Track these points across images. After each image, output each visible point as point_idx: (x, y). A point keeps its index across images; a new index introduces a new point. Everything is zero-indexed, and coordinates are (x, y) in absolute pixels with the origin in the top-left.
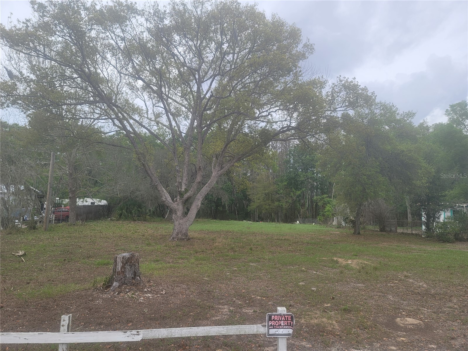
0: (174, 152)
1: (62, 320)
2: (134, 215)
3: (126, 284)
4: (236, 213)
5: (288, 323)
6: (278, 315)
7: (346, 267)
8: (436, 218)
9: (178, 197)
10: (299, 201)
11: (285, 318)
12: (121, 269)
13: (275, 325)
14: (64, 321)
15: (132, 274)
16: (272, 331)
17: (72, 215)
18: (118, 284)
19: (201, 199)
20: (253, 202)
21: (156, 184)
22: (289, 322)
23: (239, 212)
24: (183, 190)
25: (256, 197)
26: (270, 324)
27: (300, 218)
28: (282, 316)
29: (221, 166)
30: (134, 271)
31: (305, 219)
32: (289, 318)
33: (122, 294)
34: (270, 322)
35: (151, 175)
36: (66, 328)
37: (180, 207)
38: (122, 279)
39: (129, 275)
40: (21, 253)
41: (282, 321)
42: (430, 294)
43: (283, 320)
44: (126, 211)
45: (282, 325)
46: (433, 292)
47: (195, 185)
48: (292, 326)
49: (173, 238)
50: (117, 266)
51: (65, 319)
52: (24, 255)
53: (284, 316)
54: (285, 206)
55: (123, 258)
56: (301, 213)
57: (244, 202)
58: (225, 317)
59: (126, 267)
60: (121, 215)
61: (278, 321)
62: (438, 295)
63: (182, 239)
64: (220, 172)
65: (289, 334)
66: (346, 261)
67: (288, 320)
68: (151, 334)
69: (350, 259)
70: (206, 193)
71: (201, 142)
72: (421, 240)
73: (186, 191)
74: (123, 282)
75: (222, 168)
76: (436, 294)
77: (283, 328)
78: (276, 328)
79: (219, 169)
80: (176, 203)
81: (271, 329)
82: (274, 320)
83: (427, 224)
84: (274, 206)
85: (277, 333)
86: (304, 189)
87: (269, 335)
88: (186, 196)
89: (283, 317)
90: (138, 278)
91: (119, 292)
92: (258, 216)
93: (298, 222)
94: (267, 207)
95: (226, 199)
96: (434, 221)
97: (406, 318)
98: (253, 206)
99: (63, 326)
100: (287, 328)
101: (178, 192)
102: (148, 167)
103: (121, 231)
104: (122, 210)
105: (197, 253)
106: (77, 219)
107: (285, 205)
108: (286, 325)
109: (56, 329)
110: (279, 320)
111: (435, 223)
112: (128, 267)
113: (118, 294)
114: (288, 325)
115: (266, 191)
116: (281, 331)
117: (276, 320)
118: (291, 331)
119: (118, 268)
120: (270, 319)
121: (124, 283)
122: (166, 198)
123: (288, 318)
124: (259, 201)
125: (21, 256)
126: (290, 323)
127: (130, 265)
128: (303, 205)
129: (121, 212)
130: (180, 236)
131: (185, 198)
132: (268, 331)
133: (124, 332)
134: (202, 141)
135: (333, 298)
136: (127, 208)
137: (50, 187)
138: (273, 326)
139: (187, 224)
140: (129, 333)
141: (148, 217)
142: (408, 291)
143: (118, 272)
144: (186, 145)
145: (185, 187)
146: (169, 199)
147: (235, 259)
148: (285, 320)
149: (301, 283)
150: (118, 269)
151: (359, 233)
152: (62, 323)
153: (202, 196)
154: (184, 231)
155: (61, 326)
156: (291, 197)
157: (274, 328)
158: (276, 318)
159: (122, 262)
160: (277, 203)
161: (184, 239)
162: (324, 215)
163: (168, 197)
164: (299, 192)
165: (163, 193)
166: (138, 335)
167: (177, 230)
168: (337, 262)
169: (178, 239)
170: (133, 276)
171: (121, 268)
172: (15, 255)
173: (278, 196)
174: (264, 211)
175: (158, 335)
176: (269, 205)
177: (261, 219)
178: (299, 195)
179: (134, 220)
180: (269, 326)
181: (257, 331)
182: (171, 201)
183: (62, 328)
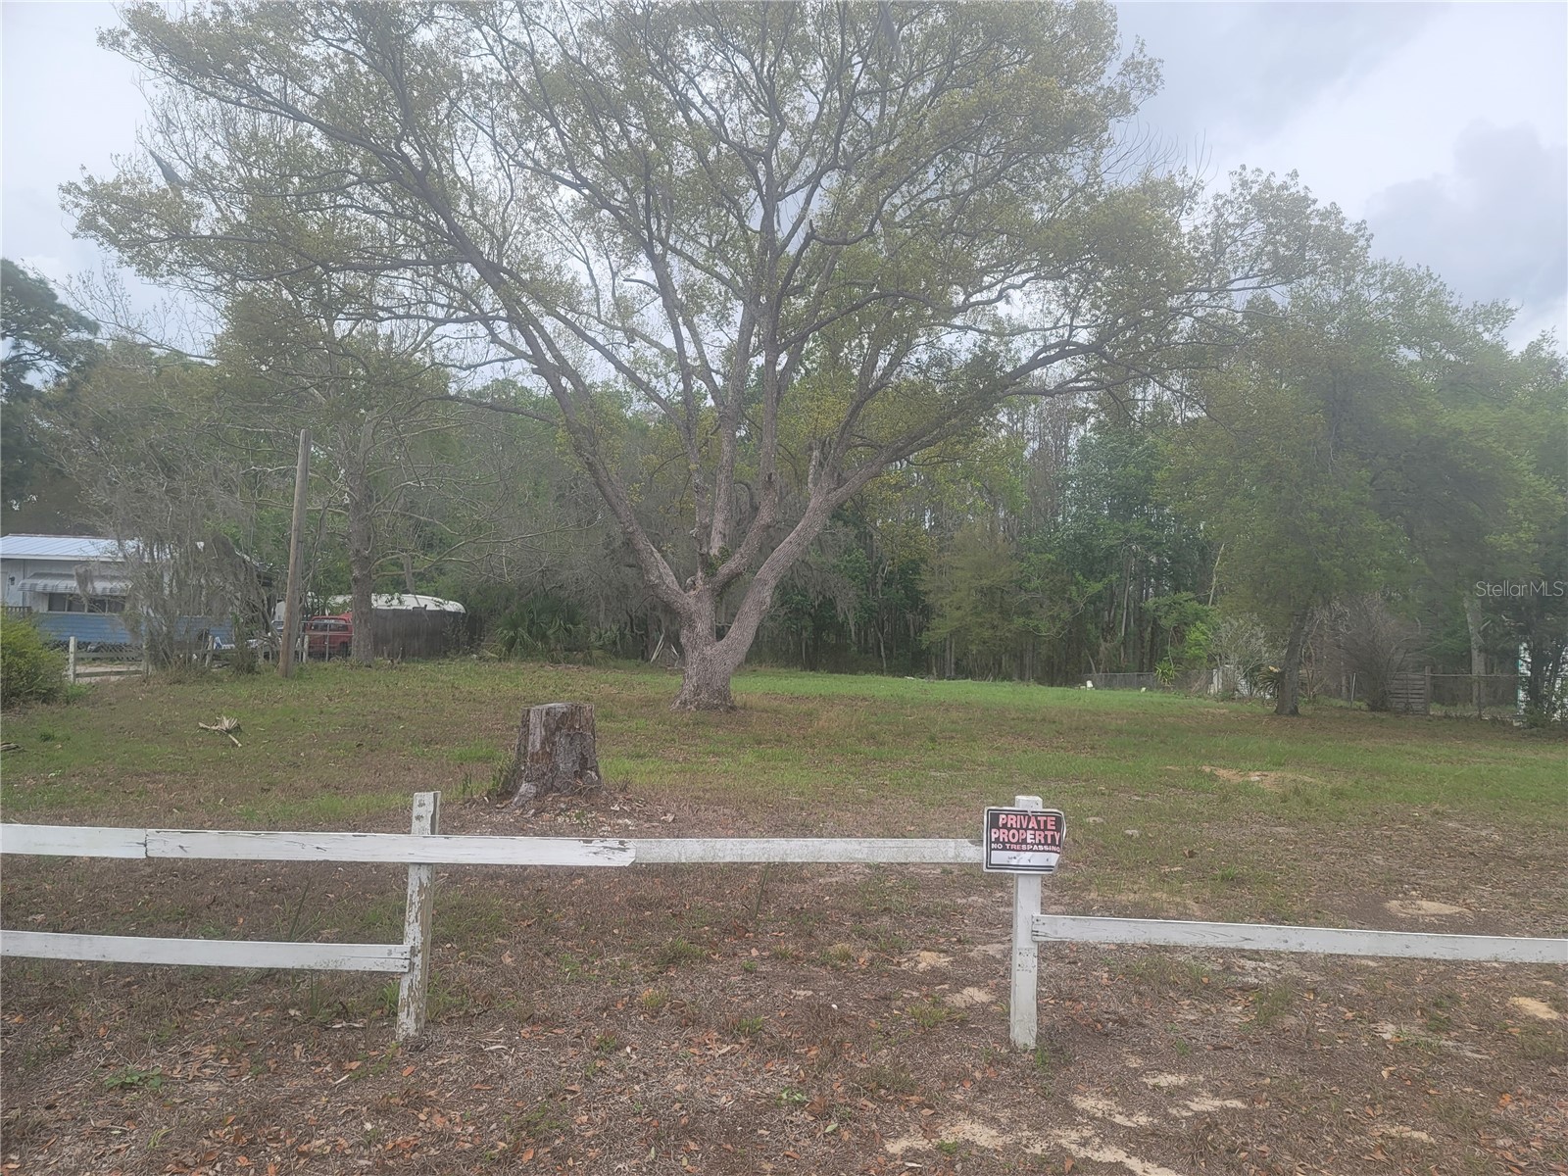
0: (688, 428)
1: (416, 804)
2: (552, 647)
3: (558, 790)
4: (883, 654)
5: (1046, 837)
6: (1017, 813)
7: (1244, 789)
8: (1564, 663)
9: (700, 574)
10: (1097, 613)
11: (1038, 822)
12: (543, 747)
13: (1009, 842)
14: (421, 805)
15: (574, 762)
16: (999, 857)
17: (359, 639)
18: (534, 790)
19: (773, 583)
20: (938, 615)
21: (630, 529)
22: (1049, 833)
23: (891, 652)
24: (714, 551)
25: (948, 600)
26: (994, 836)
27: (1098, 672)
28: (1030, 818)
29: (839, 475)
30: (582, 754)
31: (1113, 674)
32: (1049, 823)
33: (546, 816)
34: (993, 830)
35: (614, 500)
36: (427, 823)
37: (707, 607)
38: (545, 774)
39: (565, 764)
40: (226, 724)
41: (1029, 832)
42: (1510, 858)
43: (1033, 829)
44: (530, 633)
45: (1029, 841)
46: (1519, 851)
47: (753, 537)
48: (1059, 846)
49: (684, 703)
50: (531, 737)
51: (424, 804)
52: (236, 731)
53: (1036, 817)
54: (1049, 629)
55: (547, 714)
56: (1101, 655)
57: (909, 616)
58: (858, 878)
59: (557, 739)
60: (511, 644)
61: (1018, 830)
62: (1537, 859)
63: (710, 707)
64: (834, 497)
65: (1049, 868)
66: (1242, 776)
67: (1046, 829)
68: (657, 850)
69: (1258, 770)
70: (788, 561)
71: (775, 395)
72: (1507, 735)
73: (725, 554)
74: (549, 785)
75: (841, 481)
76: (1530, 858)
77: (1031, 850)
78: (1010, 850)
79: (832, 486)
80: (692, 593)
81: (997, 849)
82: (1005, 826)
83: (1530, 682)
84: (1009, 631)
85: (1014, 862)
86: (1114, 577)
87: (990, 865)
88: (724, 570)
89: (1033, 819)
90: (593, 774)
91: (537, 809)
92: (956, 664)
93: (1089, 684)
94: (987, 634)
95: (848, 607)
96: (1555, 673)
97: (1418, 902)
98: (939, 630)
99: (419, 818)
100: (1044, 851)
101: (699, 559)
102: (604, 474)
103: (517, 685)
104: (514, 626)
105: (760, 743)
106: (377, 652)
107: (1047, 630)
108: (1040, 843)
109: (398, 822)
110: (1021, 828)
111: (1559, 681)
112: (561, 740)
113: (534, 815)
114: (1046, 843)
115: (984, 581)
116: (1025, 858)
117: (1012, 828)
118: (1053, 859)
119: (534, 742)
120: (994, 823)
121: (551, 788)
122: (660, 577)
123: (1045, 822)
124: (958, 614)
125: (229, 731)
126: (1053, 836)
127: (568, 735)
128: (1109, 630)
129: (512, 633)
130: (704, 696)
131: (721, 578)
132: (989, 856)
133: (585, 842)
134: (779, 393)
135: (1192, 854)
136: (532, 621)
137: (298, 542)
138: (1004, 843)
139: (728, 662)
140: (597, 843)
141: (596, 653)
142: (1437, 847)
143: (532, 755)
144: (726, 407)
145: (721, 544)
146: (671, 580)
147: (881, 760)
148: (1039, 829)
149: (1091, 819)
150: (534, 746)
151: (1295, 712)
152: (416, 811)
153: (774, 573)
154: (718, 683)
155: (414, 819)
156: (1070, 601)
157: (1004, 849)
158: (1012, 821)
159: (546, 726)
160: (1022, 620)
161: (717, 707)
162: (1178, 661)
163: (667, 575)
164: (1099, 586)
165: (652, 559)
166: (624, 850)
167: (695, 679)
168: (1212, 777)
169: (697, 707)
170: (577, 768)
171: (543, 743)
172: (207, 729)
173: (1024, 596)
174: (974, 649)
175: (676, 855)
176: (994, 627)
177: (962, 671)
178: (1099, 596)
179: (555, 662)
180: (991, 842)
181: (957, 856)
182: (676, 587)
183: (416, 825)
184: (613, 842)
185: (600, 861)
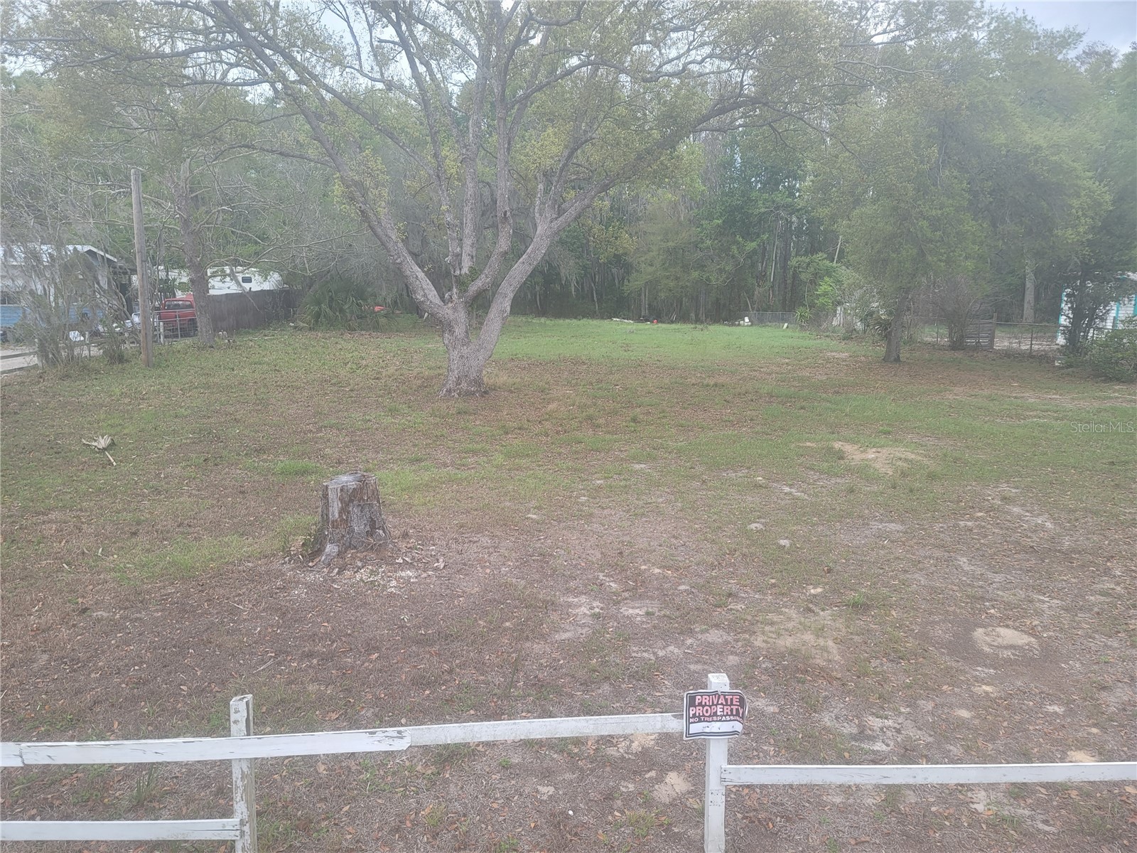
0: (438, 176)
1: (232, 711)
2: (349, 318)
3: (355, 548)
4: (595, 299)
5: (732, 710)
6: (709, 694)
7: (863, 471)
8: (1097, 318)
9: (455, 290)
10: (753, 265)
11: (726, 700)
12: (340, 516)
13: (703, 715)
14: (236, 712)
15: (365, 525)
16: (695, 728)
17: (202, 322)
18: (336, 549)
19: (511, 295)
20: (637, 271)
21: (398, 261)
22: (734, 708)
23: (602, 297)
24: (465, 270)
25: (643, 259)
26: (692, 713)
27: (753, 309)
28: (719, 696)
29: (559, 206)
30: (371, 517)
31: (768, 312)
32: (734, 700)
33: (347, 573)
34: (691, 708)
35: (384, 238)
36: (243, 726)
37: (462, 315)
38: (343, 536)
39: (359, 527)
40: (103, 442)
41: (719, 706)
42: (1059, 551)
43: (722, 704)
44: (331, 308)
45: (719, 713)
46: (1067, 543)
47: (495, 261)
48: (742, 718)
49: (449, 391)
50: (331, 509)
51: (239, 707)
53: (725, 696)
54: (718, 279)
55: (342, 490)
56: (755, 298)
57: (614, 270)
58: (584, 631)
59: (351, 509)
60: (317, 316)
61: (710, 706)
62: (1079, 553)
63: (469, 394)
64: (555, 225)
65: (735, 733)
66: (862, 452)
67: (732, 704)
68: (427, 735)
69: (874, 447)
70: (522, 278)
71: (506, 146)
72: (1050, 375)
73: (474, 274)
74: (347, 544)
75: (561, 212)
76: (1074, 551)
77: (720, 721)
78: (704, 721)
79: (554, 216)
80: (450, 305)
81: (695, 722)
82: (700, 704)
83: (1070, 331)
84: (688, 281)
85: (707, 730)
86: (765, 237)
87: (688, 735)
88: (474, 288)
89: (722, 697)
90: (381, 532)
91: (340, 568)
92: (649, 305)
93: (747, 319)
94: (672, 284)
96: (1089, 326)
97: (998, 629)
98: (635, 283)
99: (236, 722)
100: (730, 720)
101: (454, 279)
102: (375, 219)
104: (319, 303)
105: (507, 433)
106: (216, 329)
107: (716, 280)
108: (727, 715)
109: (219, 727)
110: (713, 705)
111: (1091, 331)
112: (355, 510)
113: (338, 573)
114: (732, 714)
115: (670, 244)
116: (715, 727)
117: (705, 705)
118: (738, 726)
119: (333, 512)
120: (692, 702)
121: (350, 546)
122: (425, 295)
123: (732, 699)
124: (650, 269)
125: (104, 449)
126: (737, 710)
127: (360, 505)
128: (762, 277)
129: (317, 309)
130: (464, 385)
131: (471, 293)
132: (688, 728)
133: (371, 733)
134: (509, 144)
135: (829, 571)
136: (331, 299)
138: (699, 717)
139: (481, 358)
140: (380, 733)
142: (1006, 541)
143: (333, 522)
144: (467, 150)
145: (470, 264)
146: (433, 295)
148: (727, 705)
149: (753, 526)
150: (333, 516)
151: (897, 360)
152: (233, 717)
153: (512, 288)
154: (473, 375)
155: (232, 724)
156: (733, 257)
157: (700, 721)
158: (706, 700)
159: (341, 500)
160: (697, 273)
161: (473, 393)
162: (812, 306)
163: (431, 291)
164: (754, 244)
165: (418, 282)
166: (402, 738)
167: (456, 372)
168: (840, 456)
169: (459, 395)
170: (368, 528)
171: (340, 513)
172: (89, 445)
173: (699, 254)
174: (662, 295)
175: (444, 738)
176: (677, 278)
177: (657, 313)
178: (754, 252)
179: (352, 329)
180: (690, 718)
181: (663, 727)
182: (437, 301)
183: (234, 728)
184: (392, 731)
185: (384, 747)
